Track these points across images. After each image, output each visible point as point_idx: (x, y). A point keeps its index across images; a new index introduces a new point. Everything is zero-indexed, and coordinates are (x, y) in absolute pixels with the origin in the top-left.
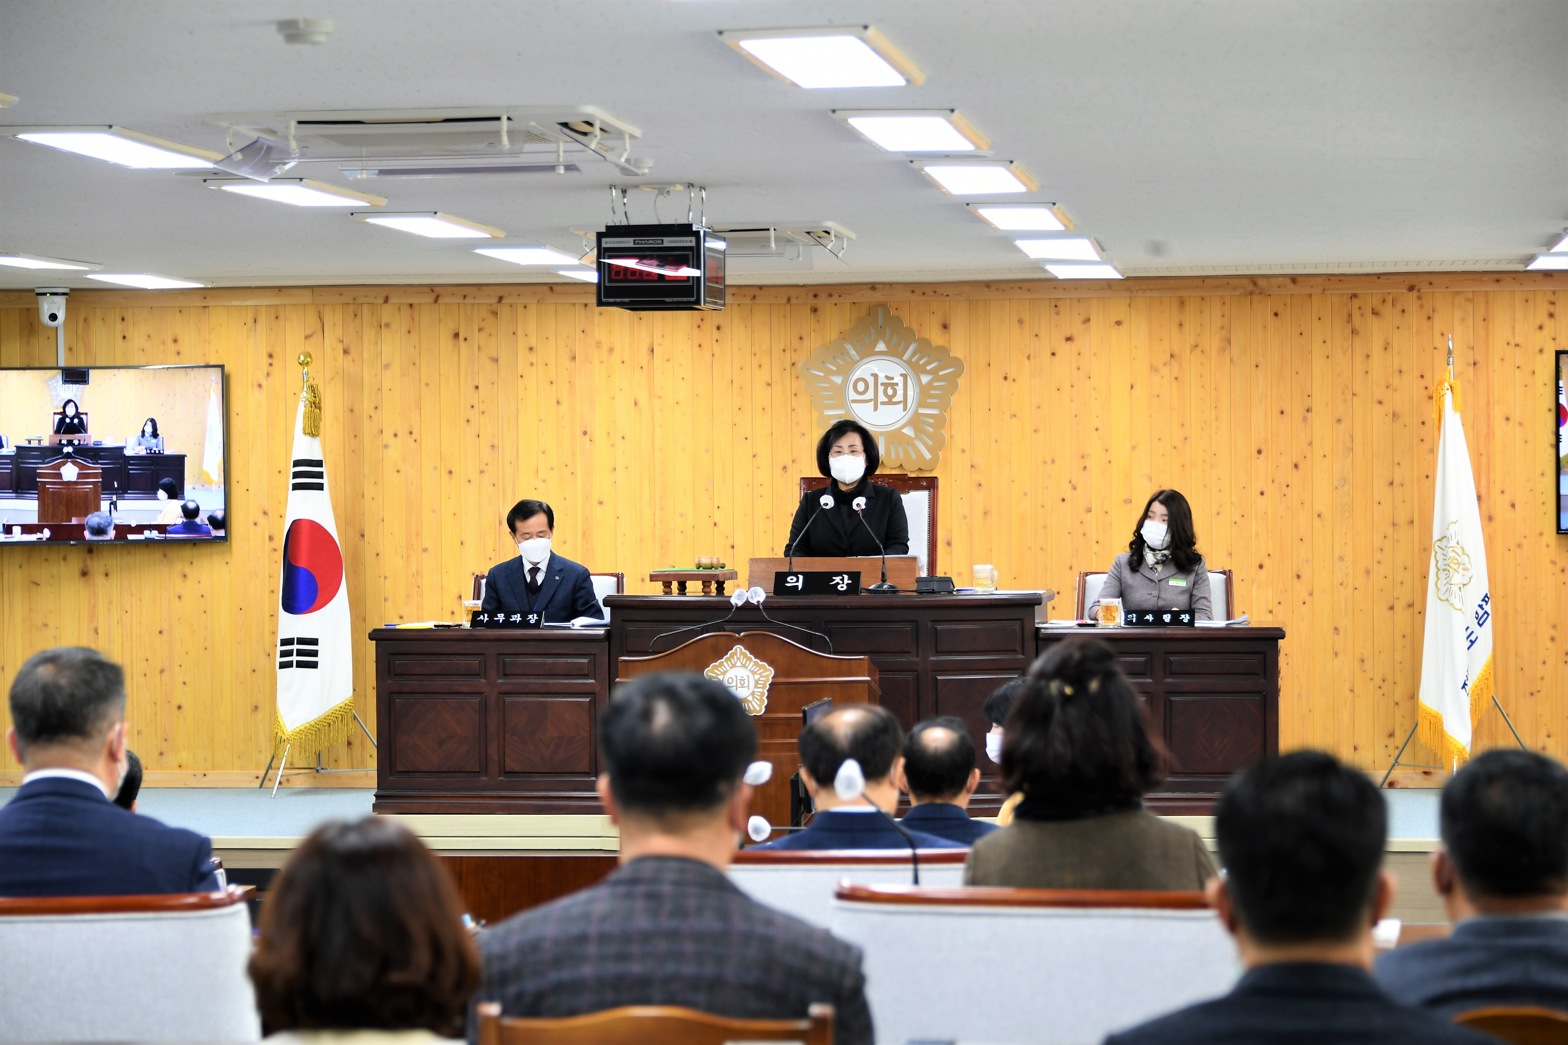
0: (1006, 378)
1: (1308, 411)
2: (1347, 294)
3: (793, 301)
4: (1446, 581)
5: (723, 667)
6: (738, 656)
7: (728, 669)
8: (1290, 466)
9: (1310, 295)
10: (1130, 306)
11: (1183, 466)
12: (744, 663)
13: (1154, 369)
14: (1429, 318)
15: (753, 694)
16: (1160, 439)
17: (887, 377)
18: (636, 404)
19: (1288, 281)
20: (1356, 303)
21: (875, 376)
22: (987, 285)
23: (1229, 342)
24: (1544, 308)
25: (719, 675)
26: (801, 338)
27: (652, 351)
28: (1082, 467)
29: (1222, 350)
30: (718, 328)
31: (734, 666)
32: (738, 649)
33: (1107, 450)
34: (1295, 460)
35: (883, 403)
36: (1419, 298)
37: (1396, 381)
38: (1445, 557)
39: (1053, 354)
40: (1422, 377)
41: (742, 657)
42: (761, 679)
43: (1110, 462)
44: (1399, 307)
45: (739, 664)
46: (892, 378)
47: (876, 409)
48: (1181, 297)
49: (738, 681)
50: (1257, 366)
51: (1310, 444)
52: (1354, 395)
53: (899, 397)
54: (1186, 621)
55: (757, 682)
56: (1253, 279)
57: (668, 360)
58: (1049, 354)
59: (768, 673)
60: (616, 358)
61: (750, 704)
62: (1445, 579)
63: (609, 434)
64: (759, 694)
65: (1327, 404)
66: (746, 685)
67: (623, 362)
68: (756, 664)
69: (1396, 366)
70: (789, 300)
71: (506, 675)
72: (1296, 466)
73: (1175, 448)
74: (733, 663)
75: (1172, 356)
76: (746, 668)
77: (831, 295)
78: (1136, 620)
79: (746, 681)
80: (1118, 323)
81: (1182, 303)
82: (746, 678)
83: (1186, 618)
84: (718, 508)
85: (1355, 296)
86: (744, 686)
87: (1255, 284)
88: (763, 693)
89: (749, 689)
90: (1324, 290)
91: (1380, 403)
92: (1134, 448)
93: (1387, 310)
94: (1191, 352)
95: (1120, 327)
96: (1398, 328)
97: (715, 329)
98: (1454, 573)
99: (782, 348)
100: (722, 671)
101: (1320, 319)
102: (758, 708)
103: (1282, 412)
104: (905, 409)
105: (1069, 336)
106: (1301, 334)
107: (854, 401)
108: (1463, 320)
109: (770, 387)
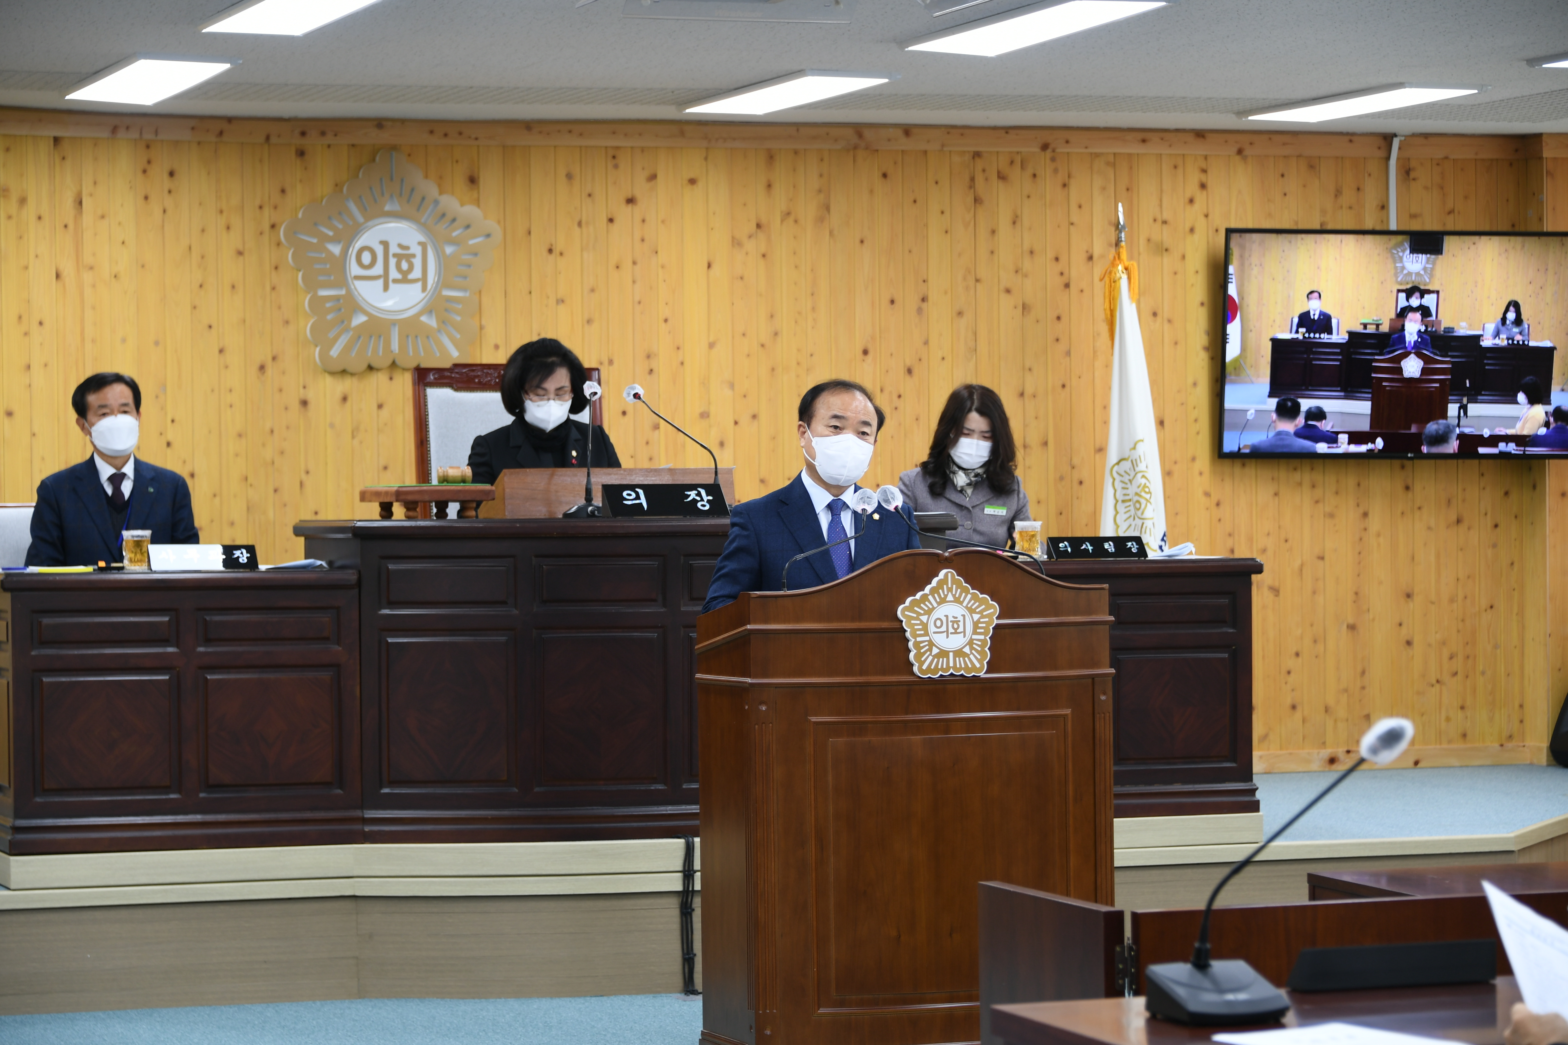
0: (550, 251)
1: (924, 300)
2: (969, 152)
3: (273, 140)
4: (1128, 515)
5: (927, 603)
6: (950, 586)
7: (935, 605)
8: (902, 371)
9: (925, 152)
10: (706, 159)
11: (773, 369)
12: (957, 596)
13: (736, 243)
14: (1064, 185)
15: (971, 643)
16: (744, 335)
17: (400, 246)
18: (58, 276)
19: (899, 133)
20: (980, 164)
21: (385, 244)
22: (528, 125)
23: (828, 208)
24: (1195, 176)
25: (922, 615)
26: (283, 191)
27: (81, 203)
28: (647, 370)
29: (820, 220)
30: (171, 174)
31: (943, 601)
32: (949, 574)
33: (678, 348)
34: (908, 363)
35: (395, 281)
36: (1053, 159)
37: (1027, 265)
38: (1124, 485)
39: (611, 220)
40: (1057, 259)
41: (954, 586)
42: (981, 620)
43: (682, 363)
44: (1030, 171)
45: (950, 598)
46: (407, 248)
47: (386, 288)
48: (769, 150)
49: (950, 624)
50: (862, 242)
51: (926, 343)
52: (977, 280)
53: (417, 273)
54: (1134, 550)
55: (976, 625)
56: (859, 129)
57: (103, 217)
58: (605, 220)
59: (992, 610)
60: (30, 212)
61: (966, 659)
62: (1125, 513)
63: (20, 317)
64: (980, 643)
65: (946, 293)
66: (961, 629)
67: (40, 218)
68: (974, 598)
69: (1026, 246)
70: (268, 138)
71: (208, 641)
72: (909, 371)
73: (763, 346)
74: (943, 596)
75: (759, 226)
76: (961, 603)
77: (323, 134)
78: (1071, 549)
79: (961, 624)
80: (692, 181)
81: (771, 157)
82: (961, 618)
83: (1134, 547)
84: (173, 421)
85: (977, 155)
86: (958, 631)
87: (860, 135)
88: (984, 642)
89: (965, 636)
90: (943, 146)
91: (1008, 291)
92: (711, 345)
93: (1015, 173)
94: (782, 221)
95: (695, 187)
96: (1029, 197)
97: (166, 176)
98: (1146, 504)
99: (258, 202)
100: (926, 609)
101: (937, 183)
102: (978, 665)
103: (892, 302)
104: (424, 289)
105: (630, 197)
106: (915, 201)
107: (357, 278)
108: (1104, 189)
109: (241, 258)
